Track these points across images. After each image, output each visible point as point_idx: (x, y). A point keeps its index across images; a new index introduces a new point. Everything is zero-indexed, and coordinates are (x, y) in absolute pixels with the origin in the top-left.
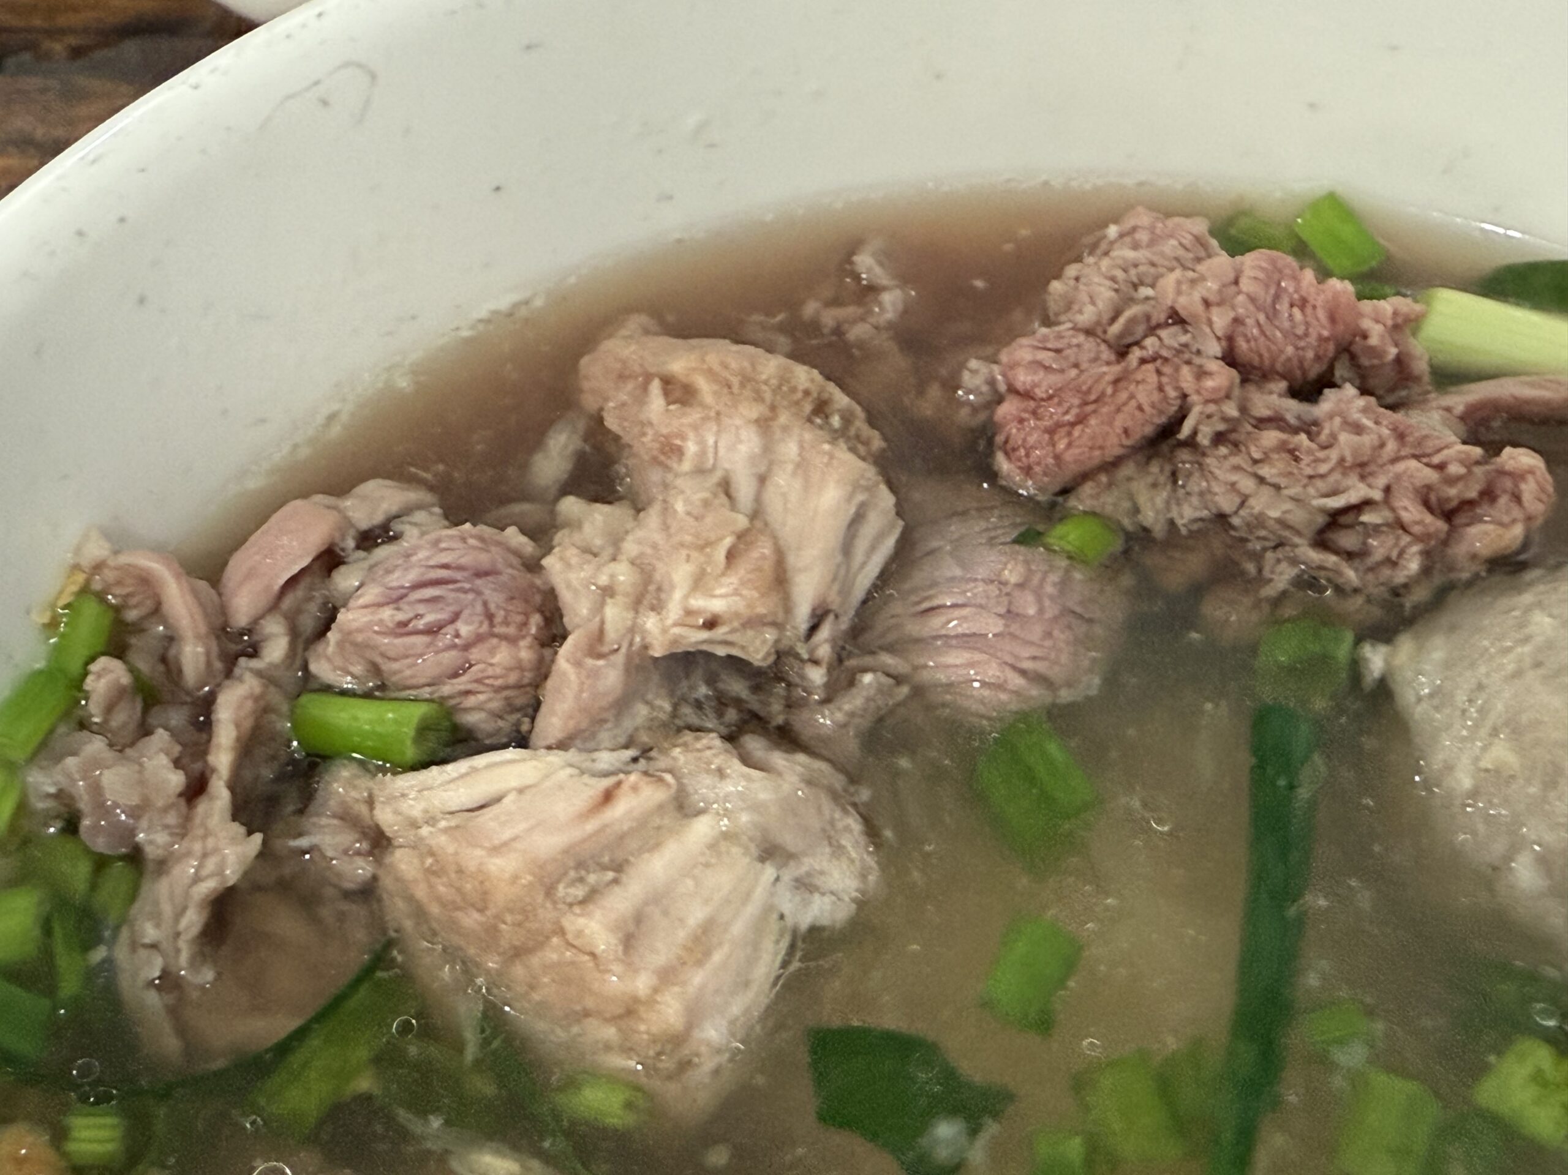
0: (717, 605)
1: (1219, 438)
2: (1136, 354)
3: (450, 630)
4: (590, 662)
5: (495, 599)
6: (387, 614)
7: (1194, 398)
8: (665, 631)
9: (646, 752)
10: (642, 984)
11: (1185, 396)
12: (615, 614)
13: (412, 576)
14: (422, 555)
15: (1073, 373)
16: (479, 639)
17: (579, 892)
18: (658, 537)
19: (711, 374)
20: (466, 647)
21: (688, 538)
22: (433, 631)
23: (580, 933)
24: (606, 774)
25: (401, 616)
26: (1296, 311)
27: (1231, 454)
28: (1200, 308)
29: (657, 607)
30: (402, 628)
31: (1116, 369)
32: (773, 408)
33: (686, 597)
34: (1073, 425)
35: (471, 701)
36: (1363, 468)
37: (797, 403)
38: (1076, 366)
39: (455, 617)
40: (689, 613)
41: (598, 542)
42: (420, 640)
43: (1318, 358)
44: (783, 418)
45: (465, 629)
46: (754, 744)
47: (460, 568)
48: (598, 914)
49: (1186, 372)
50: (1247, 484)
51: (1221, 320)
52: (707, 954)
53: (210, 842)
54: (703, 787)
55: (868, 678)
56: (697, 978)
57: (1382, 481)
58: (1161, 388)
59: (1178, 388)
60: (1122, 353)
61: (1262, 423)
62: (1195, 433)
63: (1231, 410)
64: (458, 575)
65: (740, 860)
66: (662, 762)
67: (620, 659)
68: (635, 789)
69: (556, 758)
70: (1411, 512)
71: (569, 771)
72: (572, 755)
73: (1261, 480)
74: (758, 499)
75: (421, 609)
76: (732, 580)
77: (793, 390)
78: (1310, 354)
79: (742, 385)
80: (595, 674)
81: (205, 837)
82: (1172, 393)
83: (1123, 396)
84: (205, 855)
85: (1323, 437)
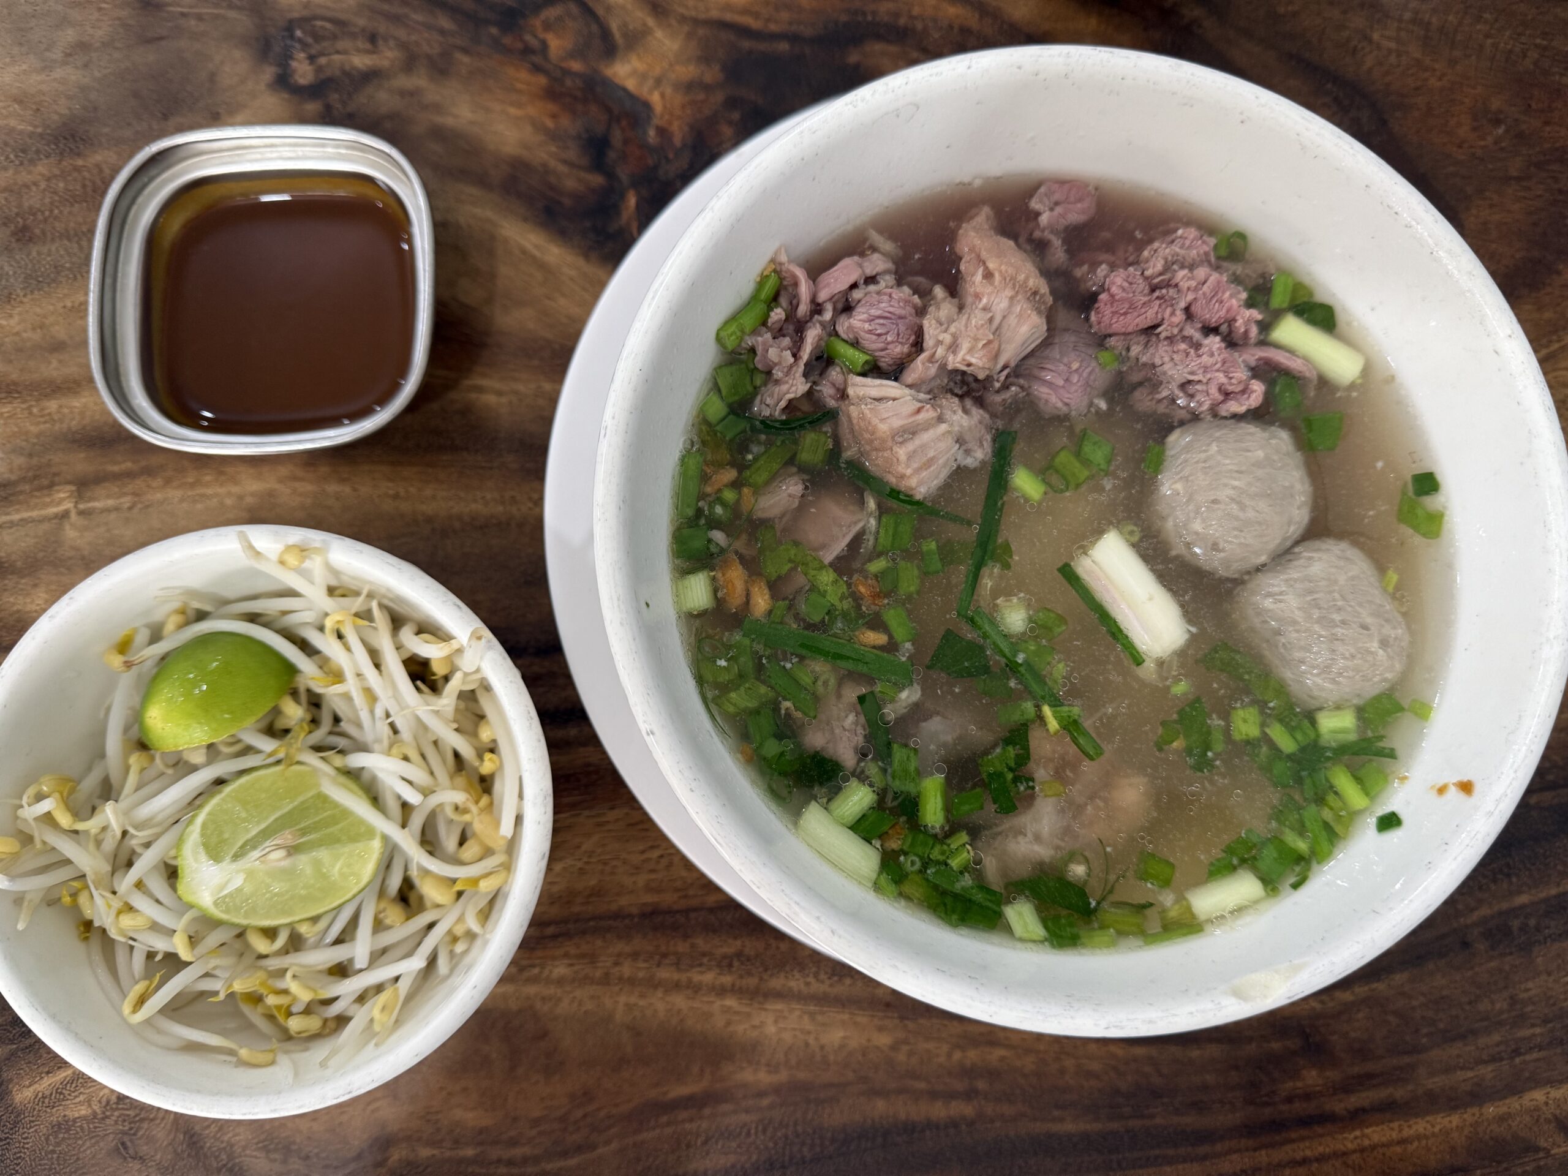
0: (973, 361)
1: (1167, 338)
2: (1157, 293)
3: (884, 337)
4: (927, 364)
5: (902, 328)
6: (867, 326)
7: (1165, 321)
8: (954, 363)
9: (934, 398)
10: (909, 472)
11: (1163, 319)
12: (940, 351)
13: (878, 313)
14: (883, 305)
15: (1131, 295)
16: (892, 342)
17: (900, 440)
18: (963, 329)
19: (1000, 272)
20: (888, 343)
21: (972, 335)
22: (879, 335)
23: (896, 453)
24: (920, 401)
25: (870, 328)
26: (1217, 304)
27: (1168, 345)
28: (1185, 289)
29: (954, 353)
30: (870, 332)
31: (1146, 299)
32: (1017, 292)
33: (965, 355)
34: (1122, 315)
35: (883, 359)
36: (1206, 369)
37: (1026, 292)
38: (1134, 292)
39: (887, 333)
40: (964, 360)
41: (943, 319)
42: (874, 337)
43: (1216, 322)
44: (1020, 297)
45: (889, 339)
46: (968, 403)
47: (894, 314)
48: (904, 449)
49: (1169, 310)
50: (1166, 359)
51: (1190, 297)
52: (930, 467)
53: (795, 382)
54: (948, 414)
55: (1013, 388)
56: (924, 474)
57: (1209, 376)
58: (1157, 313)
59: (1162, 315)
60: (1153, 290)
61: (1184, 339)
62: (1160, 333)
63: (1176, 331)
64: (893, 317)
65: (950, 441)
66: (939, 402)
67: (937, 365)
68: (927, 411)
69: (907, 391)
70: (1214, 390)
71: (910, 398)
72: (913, 392)
73: (1172, 359)
74: (1000, 324)
75: (878, 327)
76: (981, 353)
77: (1026, 287)
78: (1214, 320)
79: (1010, 280)
80: (928, 368)
81: (794, 379)
82: (1160, 316)
83: (1143, 310)
84: (792, 385)
85: (1201, 352)
